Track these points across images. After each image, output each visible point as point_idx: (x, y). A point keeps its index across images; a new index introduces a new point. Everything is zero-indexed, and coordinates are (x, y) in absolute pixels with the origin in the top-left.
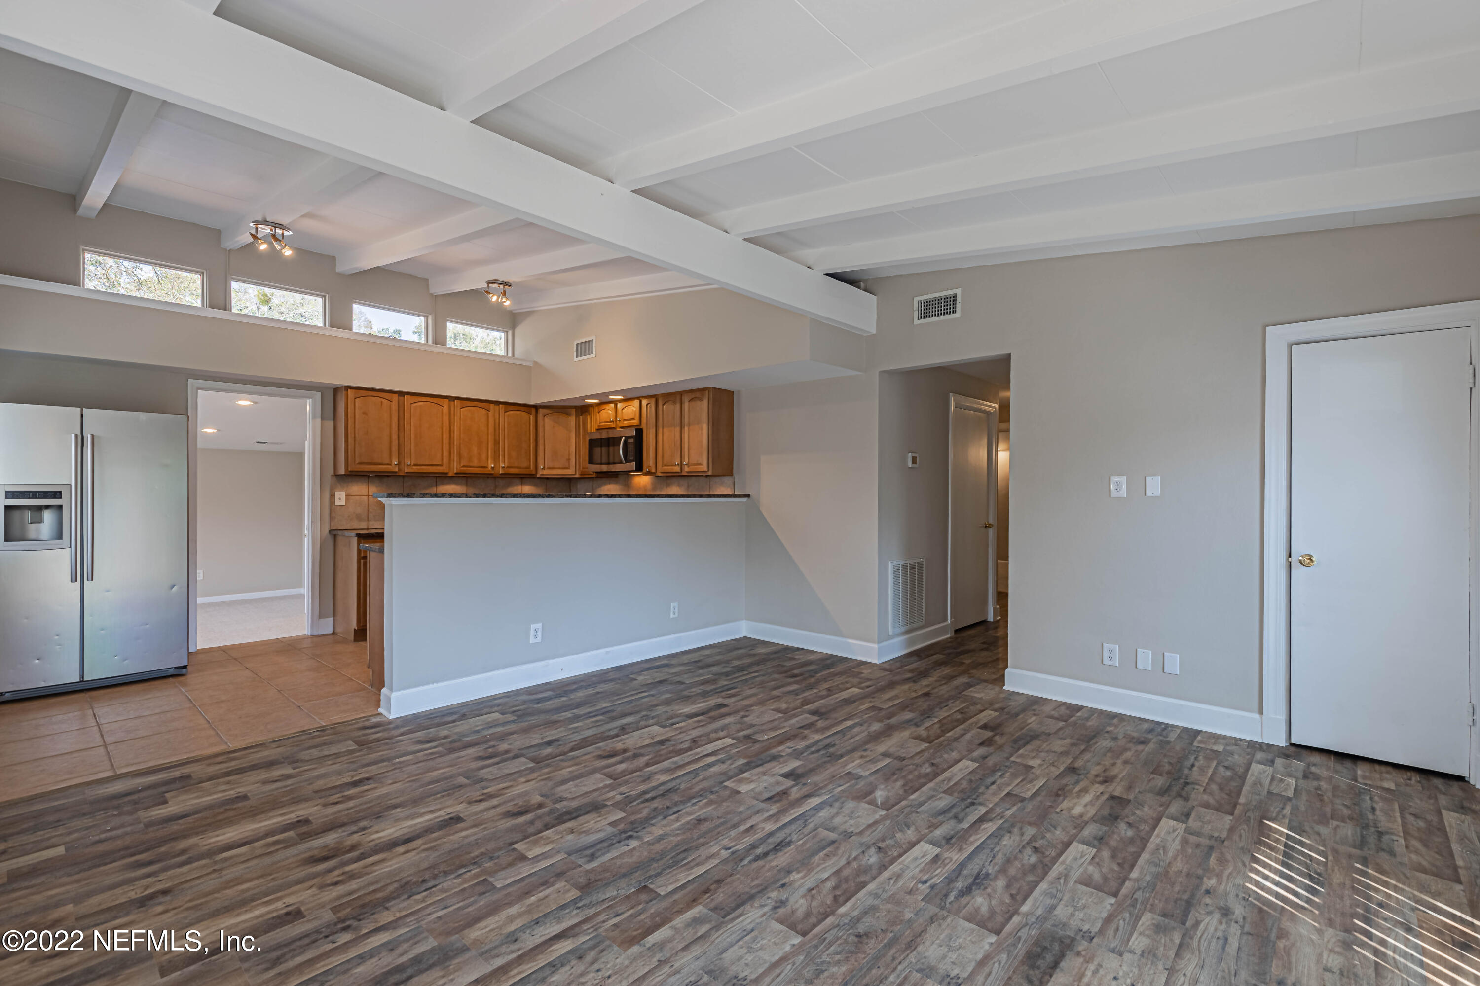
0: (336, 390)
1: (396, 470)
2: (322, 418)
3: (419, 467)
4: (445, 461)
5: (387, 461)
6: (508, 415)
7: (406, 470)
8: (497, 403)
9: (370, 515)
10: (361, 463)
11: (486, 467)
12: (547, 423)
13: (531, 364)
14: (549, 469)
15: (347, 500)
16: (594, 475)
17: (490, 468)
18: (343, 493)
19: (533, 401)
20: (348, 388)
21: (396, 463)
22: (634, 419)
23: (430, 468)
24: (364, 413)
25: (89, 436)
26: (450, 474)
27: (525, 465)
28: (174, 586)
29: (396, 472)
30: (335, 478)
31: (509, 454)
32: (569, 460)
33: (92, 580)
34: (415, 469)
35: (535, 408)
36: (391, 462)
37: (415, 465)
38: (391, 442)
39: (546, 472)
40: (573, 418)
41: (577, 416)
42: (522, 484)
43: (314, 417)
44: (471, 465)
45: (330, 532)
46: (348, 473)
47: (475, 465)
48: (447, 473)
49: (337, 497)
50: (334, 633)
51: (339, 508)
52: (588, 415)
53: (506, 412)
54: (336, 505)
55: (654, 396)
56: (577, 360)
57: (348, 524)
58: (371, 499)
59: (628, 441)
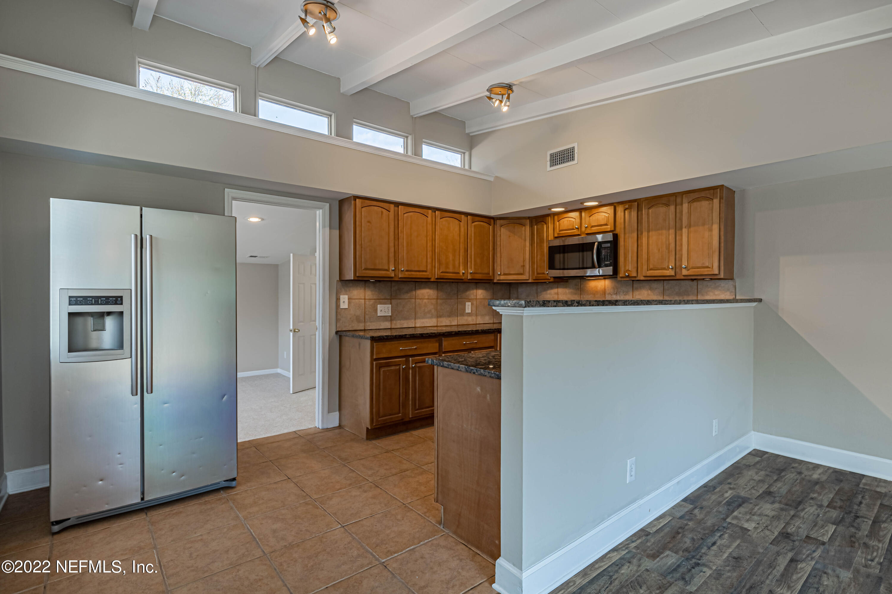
0: (342, 202)
1: (393, 275)
2: (330, 229)
3: (409, 273)
4: (429, 267)
5: (386, 268)
6: (475, 226)
7: (400, 276)
8: (467, 214)
9: (367, 317)
10: (366, 269)
11: (458, 273)
12: (503, 233)
13: (492, 179)
14: (505, 274)
15: (349, 303)
16: (552, 280)
17: (461, 274)
18: (346, 297)
19: (493, 213)
20: (356, 197)
21: (393, 269)
22: (606, 225)
23: (418, 273)
24: (369, 222)
25: (148, 237)
26: (432, 280)
27: (486, 271)
28: (225, 395)
29: (392, 277)
30: (340, 283)
31: (475, 261)
32: (523, 266)
33: (152, 392)
34: (407, 275)
35: (491, 220)
36: (389, 268)
37: (407, 271)
38: (389, 249)
39: (502, 277)
40: (528, 228)
41: (531, 226)
42: (477, 288)
43: (324, 227)
44: (448, 271)
45: (337, 332)
46: (356, 279)
47: (451, 271)
48: (430, 279)
49: (342, 301)
50: (340, 426)
51: (343, 310)
52: (546, 224)
53: (473, 223)
54: (341, 308)
55: (635, 201)
56: (549, 169)
57: (350, 326)
58: (367, 303)
59: (603, 246)
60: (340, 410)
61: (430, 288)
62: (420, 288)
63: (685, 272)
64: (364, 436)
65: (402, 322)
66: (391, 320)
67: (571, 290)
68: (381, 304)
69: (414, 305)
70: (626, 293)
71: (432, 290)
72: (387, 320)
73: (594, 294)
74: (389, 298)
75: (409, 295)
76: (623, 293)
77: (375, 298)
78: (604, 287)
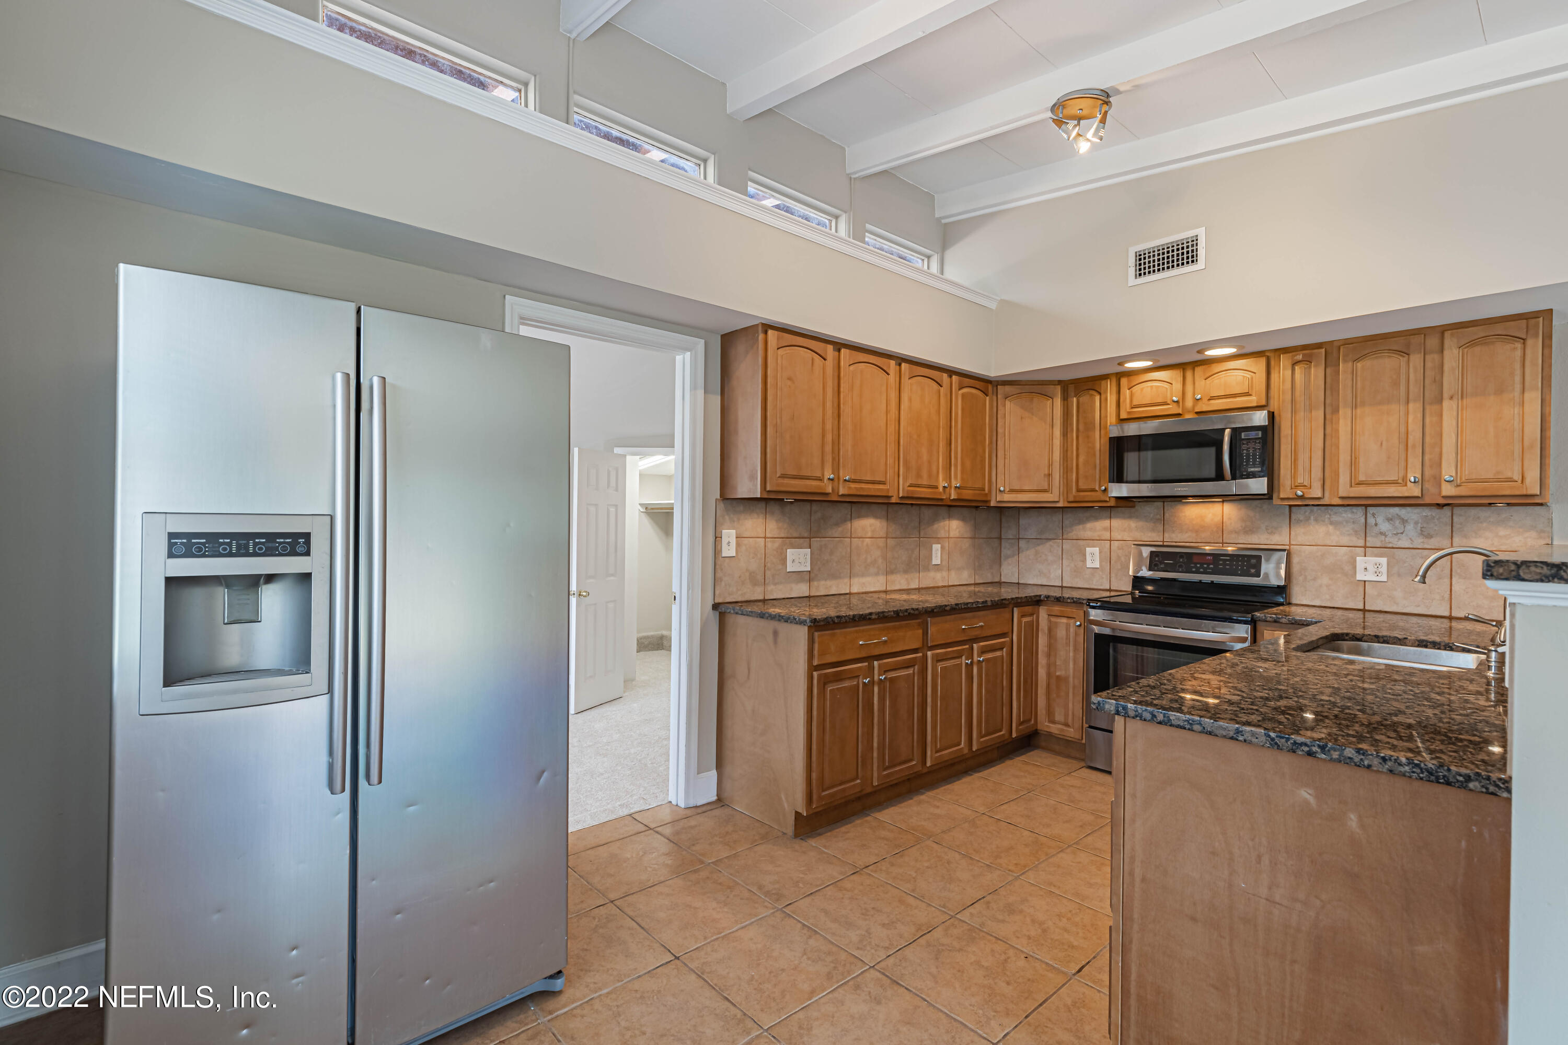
0: (728, 340)
1: (829, 490)
2: (705, 392)
3: (857, 486)
4: (890, 474)
5: (819, 474)
6: (963, 395)
7: (839, 491)
8: (951, 372)
9: (768, 573)
10: (783, 476)
11: (936, 487)
12: (1011, 411)
13: (993, 306)
14: (1012, 491)
15: (738, 545)
16: (1113, 503)
17: (941, 489)
18: (733, 532)
19: (992, 372)
20: (767, 327)
21: (832, 476)
22: (1247, 394)
23: (870, 486)
24: (790, 379)
25: (376, 381)
26: (893, 500)
27: (978, 485)
28: (543, 772)
29: (827, 494)
30: (721, 505)
31: (963, 464)
32: (1049, 475)
33: (380, 782)
34: (854, 488)
35: (986, 385)
36: (823, 475)
37: (853, 481)
38: (823, 436)
39: (1007, 497)
40: (1058, 402)
41: (1065, 398)
42: (950, 517)
43: (694, 388)
44: (922, 482)
45: (716, 606)
46: (766, 496)
47: (925, 483)
48: (889, 497)
49: (725, 540)
50: (720, 800)
51: (727, 560)
52: (1100, 394)
53: (960, 389)
54: (724, 555)
55: (1319, 346)
56: (1132, 280)
57: (740, 593)
58: (769, 545)
59: (1243, 437)
60: (720, 765)
61: (876, 517)
62: (860, 517)
63: (1448, 490)
64: (790, 830)
65: (829, 583)
66: (810, 580)
67: (1140, 524)
68: (793, 547)
69: (849, 550)
70: (1272, 531)
71: (879, 520)
72: (802, 580)
73: (1197, 532)
74: (806, 535)
75: (840, 529)
76: (1267, 529)
77: (783, 535)
78: (1220, 518)
